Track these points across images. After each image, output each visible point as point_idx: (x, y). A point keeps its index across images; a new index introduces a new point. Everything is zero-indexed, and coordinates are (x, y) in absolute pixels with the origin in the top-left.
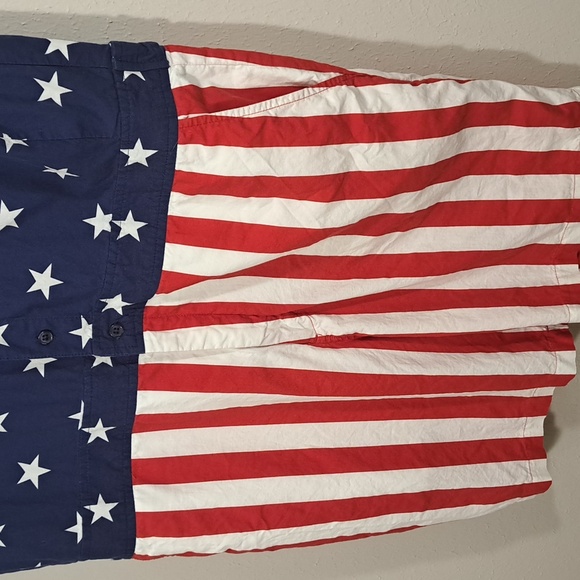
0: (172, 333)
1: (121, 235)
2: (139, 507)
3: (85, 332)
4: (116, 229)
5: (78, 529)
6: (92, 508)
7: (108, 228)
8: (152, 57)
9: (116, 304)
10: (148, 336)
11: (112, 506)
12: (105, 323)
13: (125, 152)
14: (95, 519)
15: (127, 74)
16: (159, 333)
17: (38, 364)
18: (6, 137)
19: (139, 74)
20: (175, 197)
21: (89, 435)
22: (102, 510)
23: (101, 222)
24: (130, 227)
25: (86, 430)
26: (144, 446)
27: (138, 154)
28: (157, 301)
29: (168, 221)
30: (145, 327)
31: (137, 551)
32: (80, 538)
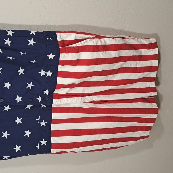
0: (60, 99)
1: (47, 76)
2: (52, 142)
3: (40, 99)
4: (46, 74)
5: (38, 147)
6: (41, 142)
7: (44, 74)
8: (53, 34)
9: (47, 92)
10: (54, 100)
11: (46, 141)
12: (44, 97)
13: (48, 56)
14: (42, 144)
15: (48, 38)
16: (56, 99)
17: (29, 106)
18: (21, 52)
19: (50, 38)
20: (60, 66)
21: (41, 124)
22: (44, 142)
23: (42, 73)
24: (49, 74)
25: (40, 123)
26: (54, 127)
27: (51, 56)
28: (56, 92)
29: (58, 72)
30: (53, 98)
31: (51, 152)
32: (38, 149)
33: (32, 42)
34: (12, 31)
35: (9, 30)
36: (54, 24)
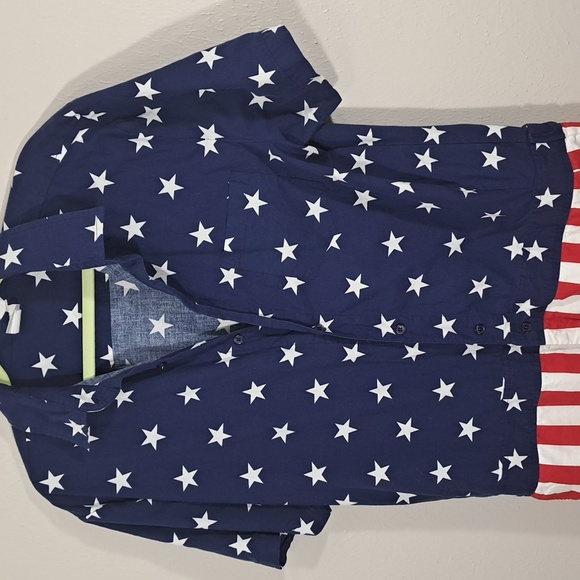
0: (564, 331)
1: (530, 257)
2: (542, 461)
3: (506, 328)
4: (526, 253)
5: (499, 472)
6: (509, 458)
7: (521, 253)
8: (553, 132)
9: (526, 307)
10: (547, 332)
11: (523, 458)
12: (518, 321)
13: (538, 197)
14: (511, 466)
15: (538, 145)
16: (555, 331)
17: (472, 349)
19: (546, 144)
20: (568, 229)
21: (508, 404)
22: (516, 460)
23: (515, 248)
24: (536, 251)
25: (506, 400)
26: (546, 416)
27: (547, 199)
28: (555, 307)
29: (562, 246)
30: (545, 326)
31: (537, 491)
32: (500, 478)
33: (493, 159)
34: (439, 128)
35: (430, 127)
36: (549, 102)
